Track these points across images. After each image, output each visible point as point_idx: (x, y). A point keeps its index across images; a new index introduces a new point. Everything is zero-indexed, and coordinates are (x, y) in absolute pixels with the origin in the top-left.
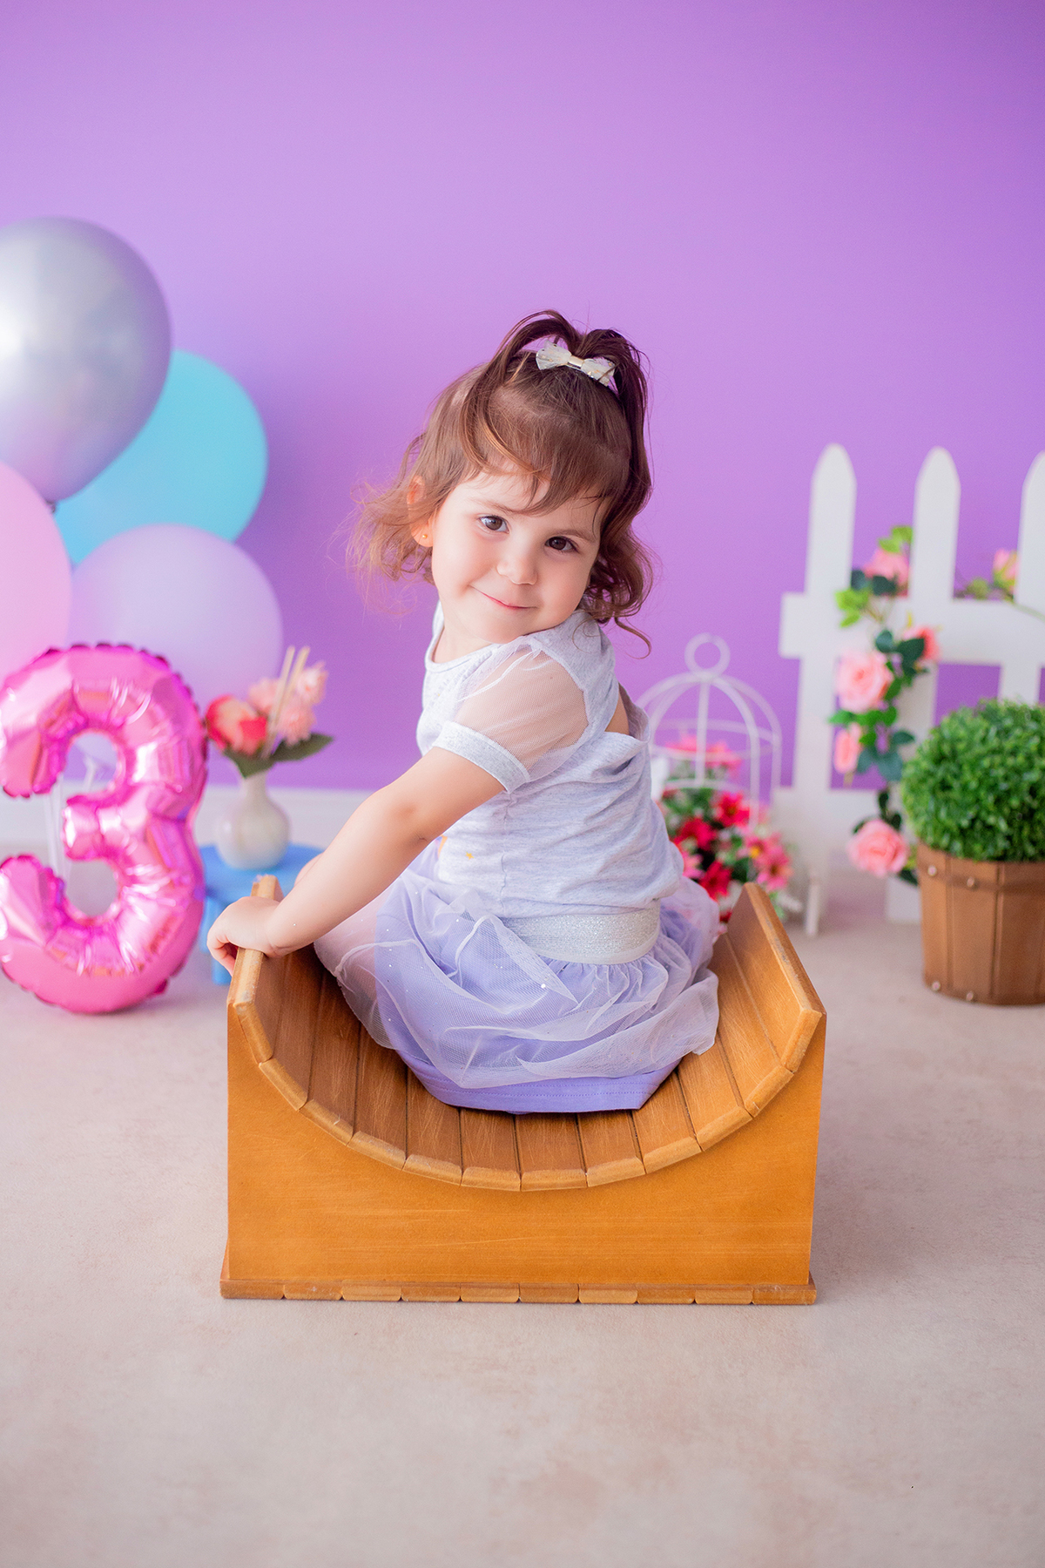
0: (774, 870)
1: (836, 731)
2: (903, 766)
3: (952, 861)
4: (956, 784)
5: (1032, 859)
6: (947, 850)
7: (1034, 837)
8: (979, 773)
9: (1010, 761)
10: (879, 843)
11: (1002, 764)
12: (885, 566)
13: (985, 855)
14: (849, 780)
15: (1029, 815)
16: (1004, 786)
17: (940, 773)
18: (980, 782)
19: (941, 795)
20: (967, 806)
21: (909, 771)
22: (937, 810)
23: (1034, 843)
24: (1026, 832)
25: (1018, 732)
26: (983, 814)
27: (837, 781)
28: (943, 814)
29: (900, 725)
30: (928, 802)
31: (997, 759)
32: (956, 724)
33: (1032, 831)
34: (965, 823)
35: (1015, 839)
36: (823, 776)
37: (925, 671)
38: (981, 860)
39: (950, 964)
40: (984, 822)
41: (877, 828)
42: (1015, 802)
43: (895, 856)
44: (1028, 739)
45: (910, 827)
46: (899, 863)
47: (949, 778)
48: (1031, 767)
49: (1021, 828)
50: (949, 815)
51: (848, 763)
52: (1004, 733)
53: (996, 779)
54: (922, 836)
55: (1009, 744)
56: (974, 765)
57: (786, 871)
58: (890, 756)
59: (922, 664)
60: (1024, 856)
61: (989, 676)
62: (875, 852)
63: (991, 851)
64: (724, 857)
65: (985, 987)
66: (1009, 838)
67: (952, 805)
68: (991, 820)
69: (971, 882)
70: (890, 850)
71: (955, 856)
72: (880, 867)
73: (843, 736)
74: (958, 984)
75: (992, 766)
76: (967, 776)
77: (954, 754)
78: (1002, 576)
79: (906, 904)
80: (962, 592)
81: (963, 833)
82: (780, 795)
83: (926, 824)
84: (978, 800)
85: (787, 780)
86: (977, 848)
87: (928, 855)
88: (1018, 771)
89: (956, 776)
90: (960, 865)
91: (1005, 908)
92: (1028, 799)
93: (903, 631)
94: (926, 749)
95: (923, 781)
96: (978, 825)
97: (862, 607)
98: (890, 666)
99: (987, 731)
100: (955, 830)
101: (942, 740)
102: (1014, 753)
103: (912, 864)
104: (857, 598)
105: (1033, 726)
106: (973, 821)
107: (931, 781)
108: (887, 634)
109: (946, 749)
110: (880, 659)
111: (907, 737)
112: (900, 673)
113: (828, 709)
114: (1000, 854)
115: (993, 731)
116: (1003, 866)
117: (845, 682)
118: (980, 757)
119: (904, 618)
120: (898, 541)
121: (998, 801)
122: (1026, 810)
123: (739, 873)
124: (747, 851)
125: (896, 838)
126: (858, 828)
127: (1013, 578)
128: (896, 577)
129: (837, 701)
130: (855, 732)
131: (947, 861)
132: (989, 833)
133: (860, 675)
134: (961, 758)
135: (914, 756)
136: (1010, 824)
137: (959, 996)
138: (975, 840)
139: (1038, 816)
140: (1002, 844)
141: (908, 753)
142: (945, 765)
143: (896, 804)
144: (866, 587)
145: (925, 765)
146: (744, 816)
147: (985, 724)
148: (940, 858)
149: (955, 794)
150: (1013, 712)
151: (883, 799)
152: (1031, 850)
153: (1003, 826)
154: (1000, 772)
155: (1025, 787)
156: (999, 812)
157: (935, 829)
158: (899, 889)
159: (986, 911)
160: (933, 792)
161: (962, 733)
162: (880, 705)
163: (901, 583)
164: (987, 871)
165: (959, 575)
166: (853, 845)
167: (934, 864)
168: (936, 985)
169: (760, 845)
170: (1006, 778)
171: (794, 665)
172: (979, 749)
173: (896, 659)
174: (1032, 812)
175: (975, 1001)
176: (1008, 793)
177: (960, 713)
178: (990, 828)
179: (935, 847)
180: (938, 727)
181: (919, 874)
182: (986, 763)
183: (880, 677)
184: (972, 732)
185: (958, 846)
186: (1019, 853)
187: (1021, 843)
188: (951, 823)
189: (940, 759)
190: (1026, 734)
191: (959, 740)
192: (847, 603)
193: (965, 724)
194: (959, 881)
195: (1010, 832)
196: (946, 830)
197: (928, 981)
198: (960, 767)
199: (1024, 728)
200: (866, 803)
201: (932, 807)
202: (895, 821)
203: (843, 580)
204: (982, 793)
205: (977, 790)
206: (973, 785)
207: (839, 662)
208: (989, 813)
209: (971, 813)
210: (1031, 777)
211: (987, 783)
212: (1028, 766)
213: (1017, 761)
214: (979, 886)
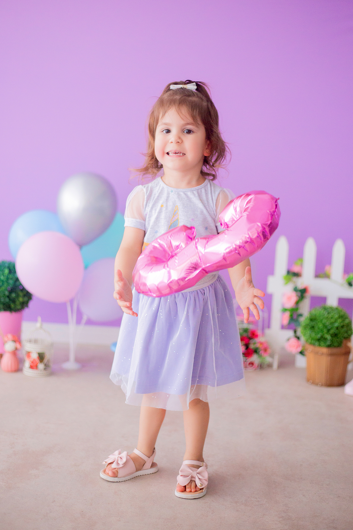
0: (265, 350)
1: (282, 314)
2: (300, 323)
6: (314, 344)
8: (323, 324)
10: (294, 344)
12: (296, 269)
13: (324, 345)
14: (286, 327)
15: (335, 335)
16: (329, 328)
17: (312, 324)
19: (312, 330)
20: (319, 333)
21: (302, 324)
25: (332, 313)
26: (324, 335)
27: (283, 327)
28: (313, 335)
29: (299, 312)
30: (308, 332)
33: (337, 339)
34: (319, 337)
35: (333, 341)
36: (279, 326)
37: (306, 297)
38: (323, 347)
39: (315, 375)
42: (332, 332)
44: (335, 315)
45: (303, 339)
46: (300, 349)
47: (314, 325)
49: (334, 338)
50: (315, 335)
51: (286, 321)
52: (329, 313)
53: (327, 325)
54: (307, 341)
55: (330, 316)
56: (321, 321)
57: (269, 351)
58: (297, 320)
59: (306, 295)
61: (323, 299)
62: (293, 346)
63: (326, 344)
64: (252, 346)
65: (324, 382)
66: (331, 341)
67: (315, 332)
70: (297, 346)
71: (316, 346)
72: (294, 350)
73: (284, 315)
74: (317, 382)
75: (326, 322)
76: (319, 325)
77: (315, 319)
78: (327, 272)
79: (301, 362)
80: (317, 276)
81: (319, 340)
82: (267, 332)
83: (308, 338)
84: (322, 331)
85: (269, 327)
87: (308, 346)
88: (332, 323)
89: (316, 325)
90: (317, 349)
91: (330, 360)
93: (300, 286)
94: (307, 317)
95: (307, 326)
96: (322, 338)
97: (290, 279)
98: (297, 295)
99: (324, 313)
100: (316, 339)
101: (312, 315)
102: (332, 318)
103: (303, 349)
104: (289, 277)
105: (335, 312)
107: (309, 326)
108: (296, 287)
109: (313, 317)
110: (295, 293)
111: (301, 315)
112: (300, 297)
113: (280, 308)
114: (329, 345)
115: (326, 313)
116: (330, 349)
117: (285, 300)
118: (323, 319)
119: (301, 283)
120: (299, 262)
121: (329, 330)
123: (256, 351)
124: (258, 345)
125: (299, 342)
126: (288, 340)
127: (330, 273)
128: (298, 272)
129: (283, 305)
130: (287, 315)
131: (314, 347)
132: (326, 340)
133: (289, 299)
134: (318, 319)
135: (303, 320)
136: (332, 337)
137: (317, 385)
139: (338, 336)
140: (329, 343)
141: (301, 319)
142: (313, 321)
143: (299, 333)
144: (291, 275)
145: (307, 322)
146: (257, 336)
147: (324, 311)
148: (312, 347)
149: (316, 328)
150: (331, 308)
151: (295, 332)
152: (337, 344)
153: (328, 337)
154: (328, 323)
155: (334, 328)
156: (328, 334)
158: (299, 357)
159: (325, 361)
160: (310, 329)
161: (317, 313)
162: (294, 306)
163: (300, 274)
164: (325, 350)
165: (316, 271)
166: (287, 344)
167: (310, 348)
168: (310, 382)
169: (261, 343)
170: (330, 325)
171: (271, 296)
172: (322, 317)
173: (299, 294)
175: (322, 385)
176: (331, 329)
177: (316, 308)
179: (310, 343)
180: (310, 311)
181: (305, 352)
183: (294, 299)
184: (320, 313)
188: (315, 337)
189: (311, 320)
191: (317, 315)
192: (286, 278)
193: (318, 311)
194: (317, 353)
197: (308, 381)
198: (317, 322)
200: (291, 333)
201: (310, 333)
202: (298, 338)
203: (285, 273)
204: (323, 329)
207: (283, 294)
209: (321, 335)
210: (336, 325)
211: (325, 326)
212: (335, 321)
213: (333, 320)
214: (322, 354)
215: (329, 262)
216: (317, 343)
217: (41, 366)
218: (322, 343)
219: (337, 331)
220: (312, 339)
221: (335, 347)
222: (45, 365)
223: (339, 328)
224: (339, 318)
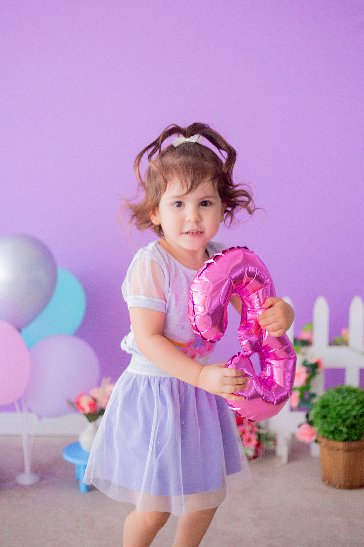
2: (313, 405)
3: (329, 441)
5: (356, 441)
6: (328, 438)
8: (336, 412)
10: (306, 432)
11: (344, 409)
12: (304, 336)
14: (296, 408)
16: (345, 417)
17: (324, 412)
19: (324, 420)
22: (324, 424)
23: (356, 435)
25: (348, 398)
26: (338, 426)
27: (293, 409)
28: (325, 426)
29: (312, 391)
30: (321, 421)
31: (342, 407)
33: (355, 431)
34: (333, 429)
35: (350, 434)
36: (288, 407)
37: (319, 372)
38: (339, 441)
39: (331, 475)
40: (338, 429)
41: (306, 427)
42: (348, 422)
43: (312, 435)
44: (353, 400)
45: (316, 426)
46: (314, 438)
47: (326, 413)
49: (352, 430)
50: (327, 427)
51: (295, 403)
52: (344, 398)
53: (342, 414)
54: (320, 432)
55: (346, 402)
56: (335, 409)
58: (308, 402)
59: (318, 370)
61: (341, 373)
62: (305, 434)
63: (341, 439)
65: (343, 483)
66: (347, 434)
67: (328, 423)
68: (341, 428)
69: (336, 449)
70: (310, 434)
72: (307, 439)
73: (293, 394)
74: (334, 482)
75: (340, 410)
76: (333, 413)
77: (328, 405)
78: (344, 337)
80: (332, 343)
81: (333, 433)
83: (321, 428)
84: (336, 422)
87: (321, 439)
88: (349, 411)
89: (329, 413)
90: (332, 443)
91: (348, 457)
93: (311, 360)
94: (319, 401)
95: (318, 413)
97: (297, 351)
98: (307, 372)
99: (339, 397)
100: (329, 431)
101: (324, 400)
102: (348, 404)
103: (318, 439)
104: (296, 347)
105: (353, 395)
106: (335, 429)
107: (320, 415)
108: (306, 361)
109: (325, 403)
110: (304, 369)
111: (313, 395)
112: (311, 374)
114: (345, 439)
115: (341, 398)
116: (347, 443)
118: (336, 407)
119: (312, 355)
120: (308, 327)
121: (344, 421)
122: (352, 425)
125: (312, 429)
126: (300, 426)
127: (348, 338)
128: (308, 340)
130: (297, 394)
132: (341, 433)
133: (298, 374)
134: (330, 407)
135: (316, 403)
136: (347, 429)
137: (334, 486)
139: (357, 426)
141: (316, 400)
142: (325, 409)
143: (311, 417)
144: (299, 344)
145: (319, 408)
147: (338, 395)
148: (326, 440)
149: (329, 419)
151: (307, 416)
152: (355, 438)
153: (345, 430)
154: (343, 412)
155: (351, 417)
156: (343, 426)
158: (315, 446)
159: (342, 458)
160: (322, 418)
161: (331, 398)
162: (305, 385)
163: (310, 341)
164: (341, 445)
165: (330, 337)
166: (299, 431)
167: (324, 441)
168: (326, 482)
170: (346, 413)
172: (336, 404)
173: (309, 370)
174: (354, 425)
175: (340, 488)
176: (346, 419)
178: (341, 431)
179: (323, 437)
181: (320, 442)
182: (339, 408)
183: (304, 376)
184: (334, 398)
187: (352, 435)
188: (327, 429)
190: (352, 398)
191: (330, 400)
193: (331, 394)
194: (331, 448)
195: (348, 432)
197: (324, 481)
198: (330, 410)
199: (351, 396)
200: (302, 417)
202: (311, 423)
204: (338, 419)
205: (336, 418)
206: (335, 416)
208: (340, 426)
209: (335, 425)
210: (354, 413)
211: (339, 416)
212: (353, 409)
213: (349, 407)
214: (338, 449)
215: (346, 325)
216: (331, 436)
218: (337, 437)
219: (354, 422)
220: (325, 431)
221: (353, 440)
223: (358, 417)
224: (357, 404)
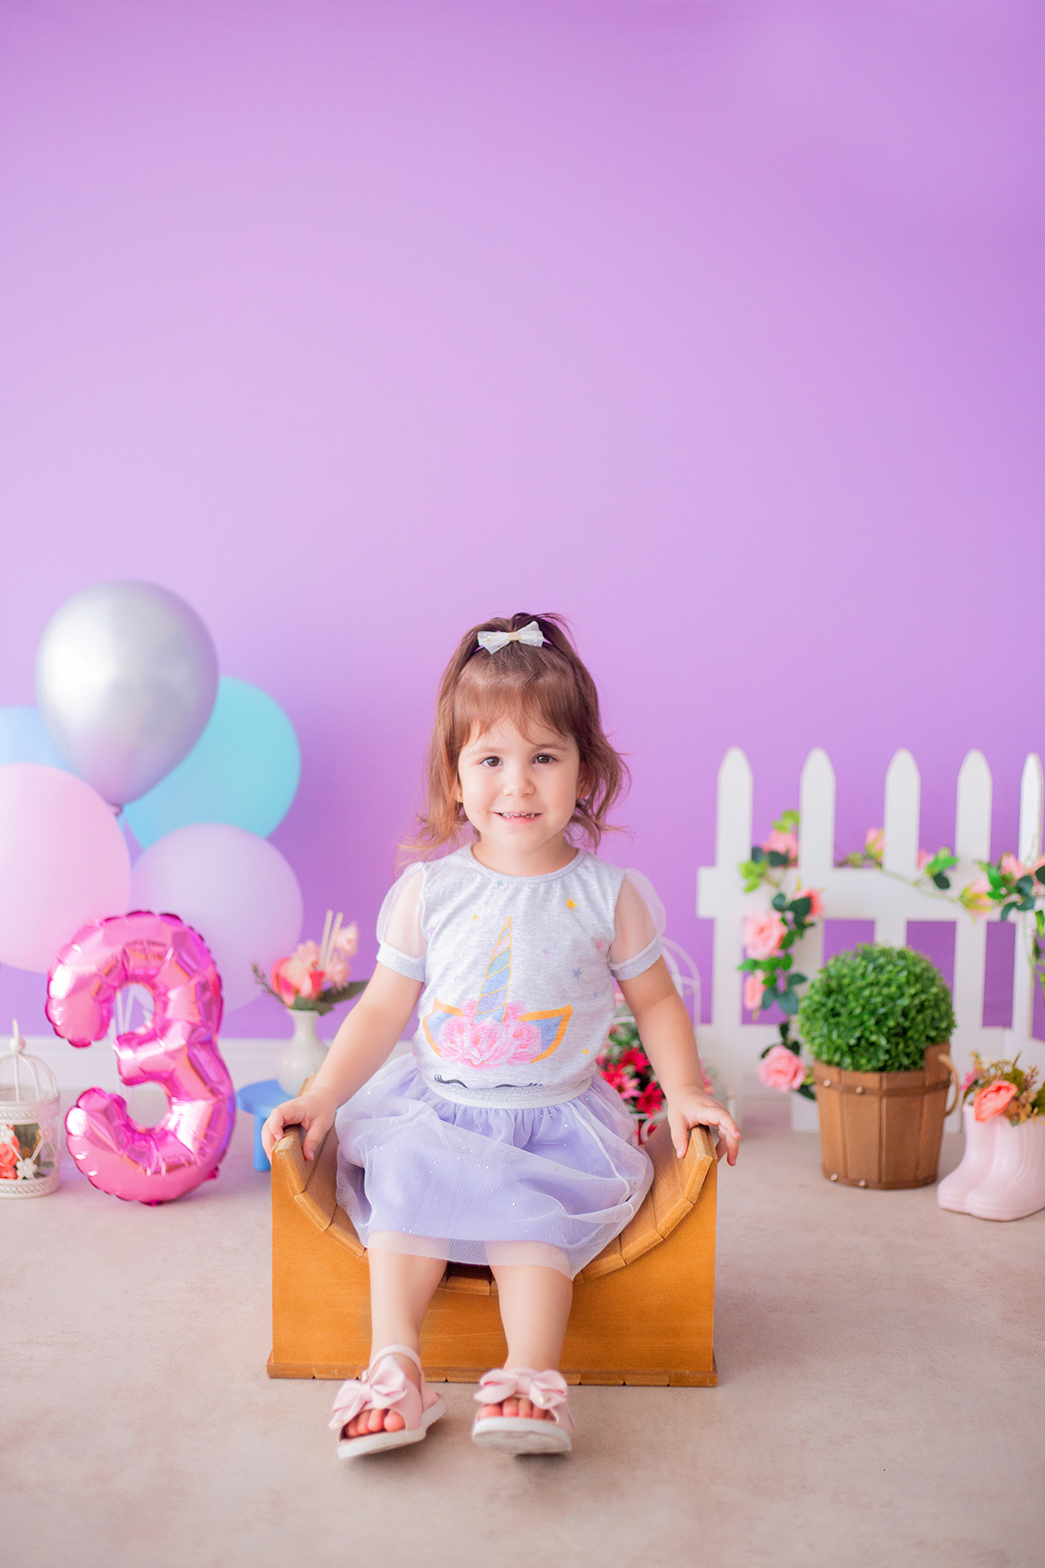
1: (745, 976)
2: (798, 1001)
3: (843, 1073)
4: (843, 1011)
5: (907, 1069)
6: (838, 1064)
7: (908, 1050)
8: (861, 1001)
9: (885, 991)
10: (782, 1065)
11: (879, 994)
12: (779, 844)
13: (869, 1067)
14: (756, 1015)
15: (901, 1033)
16: (882, 1010)
17: (830, 1004)
18: (864, 1008)
19: (832, 1020)
20: (855, 1028)
21: (804, 1004)
22: (830, 1032)
23: (908, 1055)
24: (901, 1046)
25: (890, 968)
26: (867, 1034)
27: (747, 1018)
28: (835, 1035)
29: (795, 969)
30: (821, 1028)
31: (876, 990)
32: (839, 964)
33: (907, 1046)
34: (853, 1042)
35: (894, 1054)
36: (735, 1014)
37: (812, 925)
38: (867, 1071)
39: (845, 1157)
40: (867, 1040)
41: (780, 1053)
42: (891, 1023)
43: (795, 1074)
44: (899, 972)
45: (807, 1050)
46: (799, 1081)
47: (838, 1005)
48: (902, 995)
49: (897, 1044)
50: (839, 1036)
51: (754, 1002)
52: (879, 969)
53: (876, 1004)
54: (818, 1056)
55: (883, 978)
56: (857, 995)
58: (787, 994)
59: (809, 919)
60: (901, 1066)
61: (866, 928)
62: (780, 1072)
63: (874, 1063)
65: (874, 1175)
66: (887, 1052)
67: (842, 1028)
68: (873, 1038)
69: (859, 1090)
70: (791, 1070)
71: (846, 1069)
72: (785, 1085)
73: (750, 980)
74: (852, 1175)
75: (871, 996)
76: (853, 1004)
77: (840, 989)
78: (872, 849)
79: (806, 1115)
80: (841, 863)
81: (852, 1051)
83: (821, 1045)
84: (862, 1023)
85: (707, 1019)
86: (863, 1061)
87: (823, 1070)
88: (892, 998)
89: (844, 1005)
90: (851, 1077)
91: (888, 1110)
92: (901, 1020)
93: (793, 894)
94: (818, 984)
95: (815, 1011)
96: (863, 1043)
97: (761, 876)
98: (784, 921)
99: (866, 967)
100: (845, 1048)
101: (830, 977)
102: (888, 985)
103: (809, 1081)
104: (758, 868)
105: (902, 963)
106: (859, 1039)
107: (824, 1010)
108: (781, 896)
109: (834, 984)
110: (777, 916)
111: (801, 979)
112: (793, 927)
113: (737, 959)
114: (881, 1064)
115: (871, 967)
116: (884, 1074)
117: (749, 936)
118: (862, 989)
119: (795, 884)
120: (788, 823)
121: (878, 1023)
122: (899, 1030)
125: (795, 1060)
126: (764, 1055)
127: (882, 849)
128: (788, 852)
129: (745, 950)
130: (760, 976)
131: (839, 1073)
132: (872, 1049)
133: (762, 930)
134: (846, 991)
135: (806, 994)
136: (888, 1041)
137: (854, 1184)
138: (862, 1056)
139: (910, 1033)
140: (883, 1057)
141: (802, 990)
142: (834, 997)
143: (795, 1034)
144: (764, 862)
145: (817, 998)
147: (864, 963)
148: (833, 1072)
149: (843, 1019)
150: (884, 953)
151: (784, 1029)
152: (906, 1061)
153: (883, 1042)
154: (879, 1000)
155: (898, 1010)
156: (879, 1032)
157: (829, 1048)
158: (800, 1101)
159: (873, 1112)
160: (826, 1019)
161: (845, 971)
162: (778, 953)
163: (792, 856)
164: (872, 1080)
165: (837, 848)
166: (761, 1067)
167: (830, 1076)
168: (834, 1177)
170: (883, 1005)
171: (709, 924)
172: (860, 983)
173: (790, 915)
174: (905, 1031)
175: (866, 1187)
176: (886, 1016)
177: (842, 957)
178: (873, 1044)
179: (829, 1063)
180: (826, 970)
181: (815, 1089)
182: (867, 993)
183: (777, 931)
184: (854, 970)
185: (848, 1060)
186: (897, 1065)
187: (898, 1056)
188: (840, 1042)
189: (829, 993)
190: (897, 969)
191: (844, 976)
192: (749, 873)
193: (848, 963)
194: (850, 1090)
195: (888, 1047)
196: (837, 1049)
197: (827, 1175)
198: (846, 997)
199: (895, 965)
200: (771, 1034)
201: (825, 1030)
202: (795, 1048)
203: (746, 854)
204: (866, 1017)
205: (861, 1014)
206: (858, 1011)
207: (745, 920)
208: (871, 1033)
209: (858, 1034)
210: (905, 1002)
211: (869, 1009)
213: (892, 990)
214: (865, 1092)
215: (878, 821)
216: (846, 1061)
217: (26, 1167)
219: (905, 1022)
220: (833, 1049)
221: (900, 1068)
222: (38, 1162)
223: (913, 1013)
224: (908, 983)
